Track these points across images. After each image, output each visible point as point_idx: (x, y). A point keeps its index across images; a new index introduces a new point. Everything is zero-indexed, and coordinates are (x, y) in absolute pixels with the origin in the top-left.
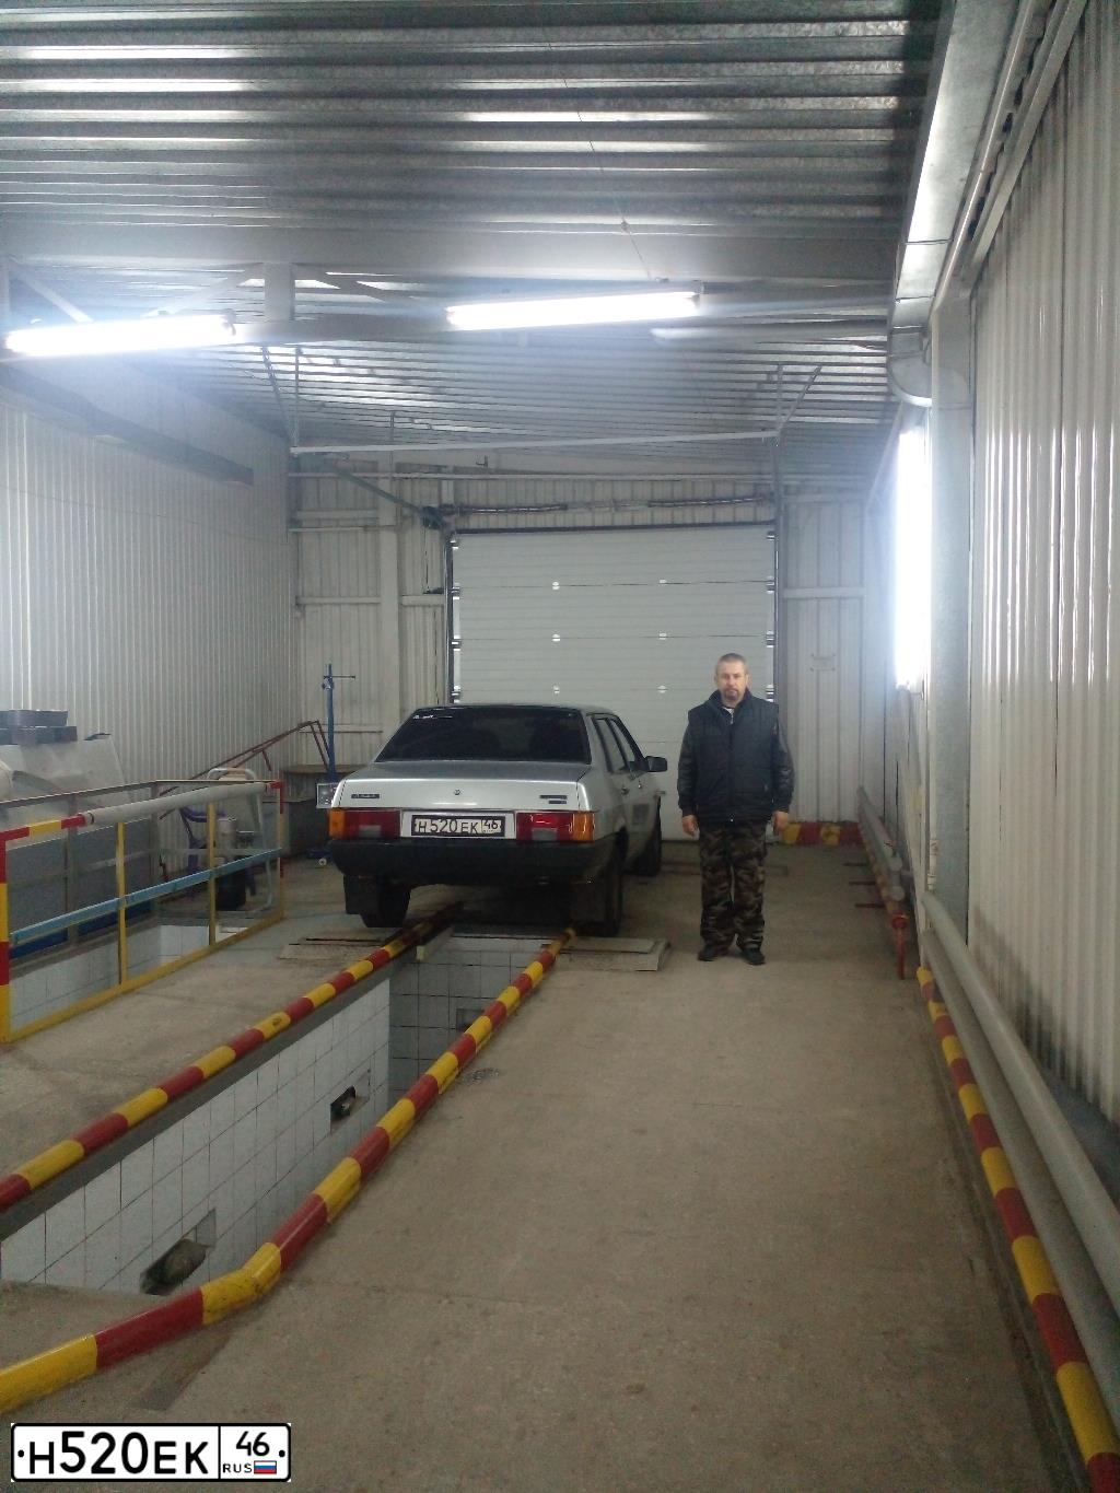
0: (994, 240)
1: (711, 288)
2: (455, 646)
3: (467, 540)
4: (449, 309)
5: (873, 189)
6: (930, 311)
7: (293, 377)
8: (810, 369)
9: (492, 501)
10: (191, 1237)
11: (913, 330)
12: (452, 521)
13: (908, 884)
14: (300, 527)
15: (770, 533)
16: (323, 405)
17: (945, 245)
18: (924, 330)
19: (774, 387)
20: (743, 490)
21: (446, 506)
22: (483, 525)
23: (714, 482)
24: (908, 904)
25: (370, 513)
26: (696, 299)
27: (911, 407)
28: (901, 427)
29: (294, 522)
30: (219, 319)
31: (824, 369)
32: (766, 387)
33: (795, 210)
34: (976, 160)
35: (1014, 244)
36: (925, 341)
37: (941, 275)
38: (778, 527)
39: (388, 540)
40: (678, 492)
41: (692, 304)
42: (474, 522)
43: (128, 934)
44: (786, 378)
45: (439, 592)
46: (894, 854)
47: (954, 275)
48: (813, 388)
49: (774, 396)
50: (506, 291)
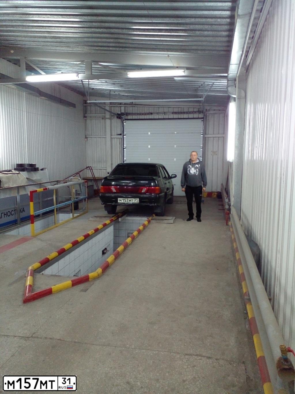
1: (188, 68)
2: (124, 148)
3: (128, 122)
4: (128, 73)
6: (236, 76)
8: (211, 83)
9: (134, 112)
11: (233, 80)
12: (124, 117)
14: (87, 118)
15: (202, 121)
20: (195, 110)
21: (122, 113)
22: (131, 118)
25: (103, 115)
26: (184, 72)
30: (75, 75)
31: (215, 84)
38: (204, 119)
39: (108, 121)
40: (180, 110)
44: (206, 85)
45: (121, 134)
46: (227, 198)
47: (242, 66)
48: (212, 87)
49: (202, 89)
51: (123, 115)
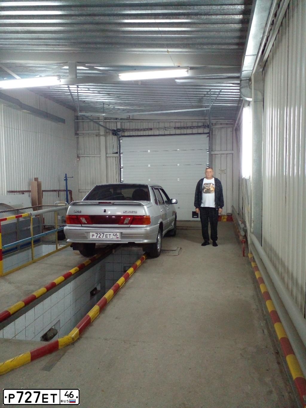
0: (269, 55)
1: (191, 68)
2: (121, 168)
3: (124, 139)
4: (120, 74)
5: (236, 41)
6: (252, 74)
7: (77, 94)
8: (219, 91)
9: (131, 128)
10: (53, 327)
11: (247, 80)
12: (120, 133)
13: (246, 231)
14: (79, 135)
15: (208, 136)
16: (84, 101)
17: (255, 56)
18: (250, 80)
19: (209, 96)
20: (200, 124)
21: (118, 129)
22: (129, 135)
23: (192, 122)
24: (245, 236)
25: (98, 131)
26: (187, 71)
27: (246, 101)
28: (244, 106)
29: (77, 134)
30: (56, 78)
31: (223, 91)
32: (207, 95)
33: (214, 47)
34: (264, 33)
35: (274, 56)
36: (250, 83)
37: (255, 64)
38: (210, 134)
39: (103, 139)
40: (182, 125)
41: (186, 73)
42: (126, 134)
43: (34, 247)
44: (212, 93)
45: (117, 153)
46: (242, 223)
47: (258, 64)
48: (219, 96)
49: (209, 98)
50: (135, 69)
51: (119, 131)
